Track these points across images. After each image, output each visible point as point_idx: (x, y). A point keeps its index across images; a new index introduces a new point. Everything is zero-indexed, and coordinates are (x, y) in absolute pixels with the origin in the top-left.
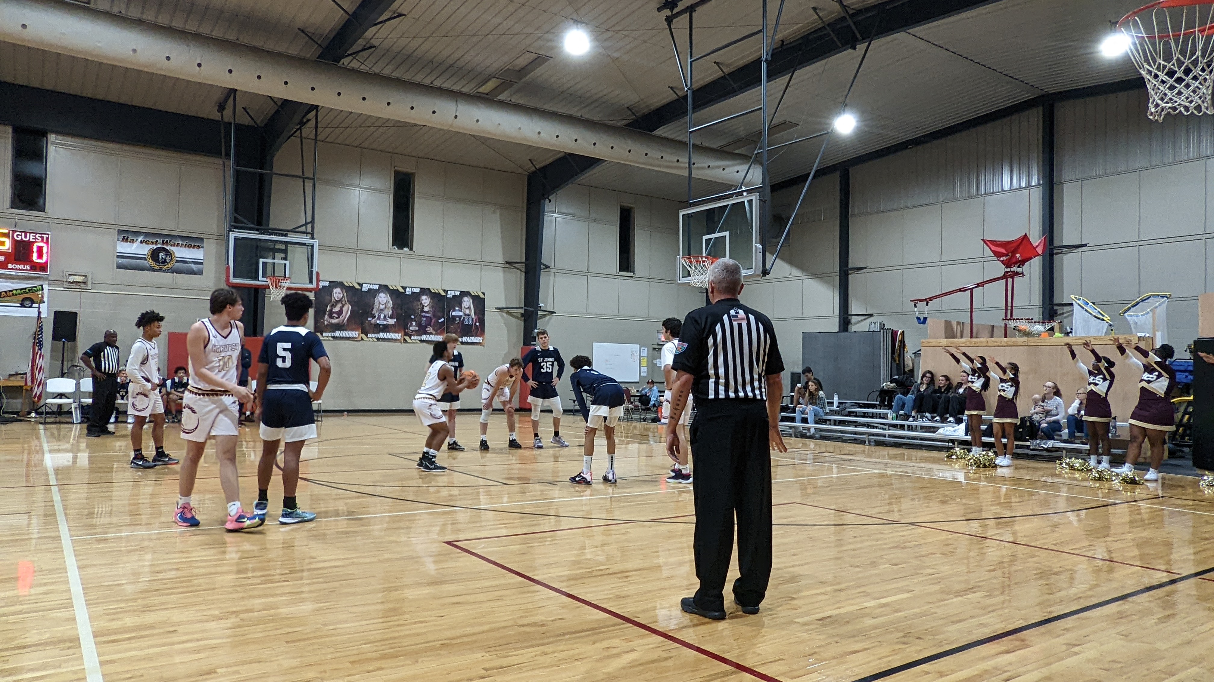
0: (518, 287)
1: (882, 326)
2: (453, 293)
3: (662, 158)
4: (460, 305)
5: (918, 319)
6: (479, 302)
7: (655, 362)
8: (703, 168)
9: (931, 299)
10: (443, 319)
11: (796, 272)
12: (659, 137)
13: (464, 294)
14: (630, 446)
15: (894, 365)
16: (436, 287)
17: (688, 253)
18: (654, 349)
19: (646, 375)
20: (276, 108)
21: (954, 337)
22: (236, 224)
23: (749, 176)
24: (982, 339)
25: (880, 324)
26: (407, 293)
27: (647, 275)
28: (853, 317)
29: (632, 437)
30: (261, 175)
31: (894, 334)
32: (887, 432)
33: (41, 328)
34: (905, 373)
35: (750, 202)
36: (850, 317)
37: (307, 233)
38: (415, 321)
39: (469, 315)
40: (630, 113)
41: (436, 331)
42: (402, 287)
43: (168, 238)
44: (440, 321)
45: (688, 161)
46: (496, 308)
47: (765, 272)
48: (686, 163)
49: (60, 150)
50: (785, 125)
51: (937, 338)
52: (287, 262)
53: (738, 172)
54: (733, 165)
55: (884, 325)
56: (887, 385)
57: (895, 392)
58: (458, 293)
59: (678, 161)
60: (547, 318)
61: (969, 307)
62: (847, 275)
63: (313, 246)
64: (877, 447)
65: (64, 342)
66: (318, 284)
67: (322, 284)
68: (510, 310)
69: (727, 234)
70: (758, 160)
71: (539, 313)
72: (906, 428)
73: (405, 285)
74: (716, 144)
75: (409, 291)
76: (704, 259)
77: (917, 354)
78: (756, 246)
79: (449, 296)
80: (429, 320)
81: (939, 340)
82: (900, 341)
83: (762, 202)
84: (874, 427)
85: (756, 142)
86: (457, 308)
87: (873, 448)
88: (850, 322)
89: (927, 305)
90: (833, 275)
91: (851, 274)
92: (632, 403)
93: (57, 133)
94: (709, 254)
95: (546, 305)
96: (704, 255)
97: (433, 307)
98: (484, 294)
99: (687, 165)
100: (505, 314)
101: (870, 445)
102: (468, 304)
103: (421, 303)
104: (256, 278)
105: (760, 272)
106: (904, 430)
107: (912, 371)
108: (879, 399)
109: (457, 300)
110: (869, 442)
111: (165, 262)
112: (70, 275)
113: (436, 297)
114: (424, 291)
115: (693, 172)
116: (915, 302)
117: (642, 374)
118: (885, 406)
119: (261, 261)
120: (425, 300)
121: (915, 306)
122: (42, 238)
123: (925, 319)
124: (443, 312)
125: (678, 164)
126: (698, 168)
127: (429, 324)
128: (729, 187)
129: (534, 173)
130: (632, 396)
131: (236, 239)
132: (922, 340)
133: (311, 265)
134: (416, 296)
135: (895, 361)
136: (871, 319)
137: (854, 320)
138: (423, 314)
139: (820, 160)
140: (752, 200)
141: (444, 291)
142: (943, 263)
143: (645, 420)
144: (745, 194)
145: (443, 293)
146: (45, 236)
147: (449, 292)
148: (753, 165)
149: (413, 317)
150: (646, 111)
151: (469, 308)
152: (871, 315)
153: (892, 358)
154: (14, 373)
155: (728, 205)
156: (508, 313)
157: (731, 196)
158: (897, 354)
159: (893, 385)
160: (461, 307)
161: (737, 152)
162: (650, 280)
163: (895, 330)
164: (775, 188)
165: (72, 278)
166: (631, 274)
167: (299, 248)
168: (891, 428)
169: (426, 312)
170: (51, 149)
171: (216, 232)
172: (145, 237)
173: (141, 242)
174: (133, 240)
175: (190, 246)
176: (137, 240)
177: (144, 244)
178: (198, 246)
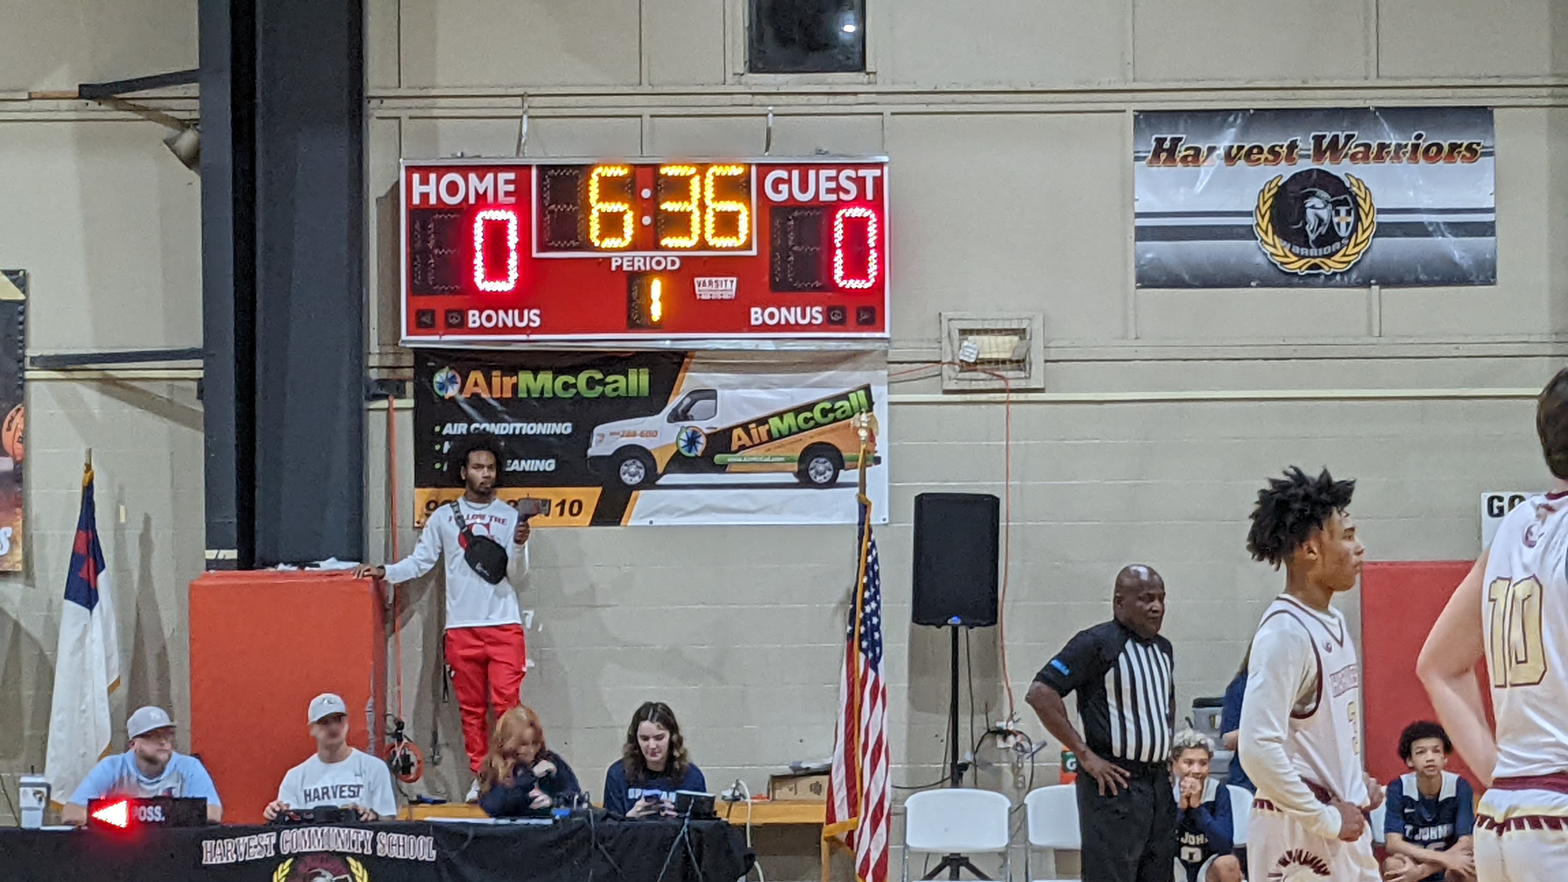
33: (871, 571)
65: (955, 630)
111: (1329, 236)
112: (965, 333)
122: (862, 183)
146: (869, 175)
154: (786, 770)
165: (971, 349)
171: (1547, 68)
172: (1245, 130)
173: (1230, 158)
174: (1198, 151)
175: (1434, 153)
176: (1211, 150)
177: (1241, 163)
178: (1469, 148)
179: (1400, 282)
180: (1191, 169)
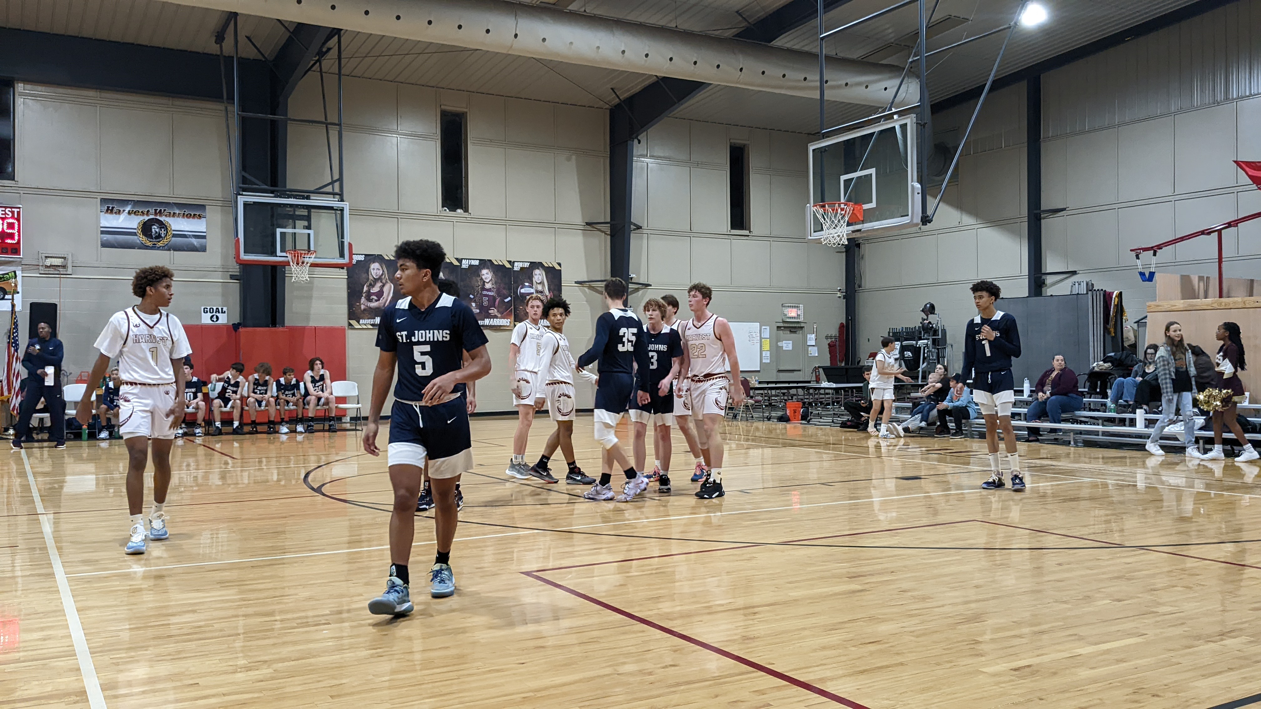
0: (603, 252)
1: (1090, 288)
2: (521, 265)
3: (784, 76)
4: (530, 279)
5: (1142, 274)
6: (554, 275)
7: (780, 344)
8: (839, 87)
9: (1160, 247)
10: (509, 298)
11: (968, 220)
12: (780, 49)
13: (535, 265)
14: (751, 451)
15: (1108, 338)
16: (499, 258)
17: (822, 199)
18: (778, 327)
19: (769, 361)
20: (288, 34)
21: (1195, 296)
22: (245, 186)
23: (902, 95)
24: (1236, 299)
25: (1087, 284)
26: (464, 266)
27: (767, 233)
28: (1048, 277)
29: (753, 440)
30: (273, 122)
31: (1107, 297)
32: (1100, 428)
33: (16, 325)
34: (1123, 348)
35: (904, 127)
36: (1044, 277)
37: (334, 194)
38: (475, 302)
39: (541, 292)
40: (741, 19)
41: (502, 313)
42: (457, 259)
43: (162, 206)
44: (506, 300)
45: (818, 78)
46: (576, 282)
47: (926, 220)
48: (817, 81)
49: (29, 102)
50: (949, 22)
51: (1171, 299)
52: (311, 232)
53: (886, 89)
54: (880, 80)
55: (1093, 285)
56: (1099, 365)
57: (1110, 374)
58: (527, 265)
59: (805, 79)
60: (641, 292)
61: (1216, 255)
62: (1040, 220)
63: (342, 210)
64: (1086, 449)
66: (351, 258)
67: (356, 258)
68: (594, 284)
69: (872, 171)
70: (913, 72)
71: (631, 286)
72: (1127, 423)
73: (460, 257)
74: (856, 54)
75: (465, 264)
76: (842, 206)
77: (1141, 323)
78: (912, 186)
79: (516, 269)
80: (492, 300)
81: (1172, 302)
82: (1116, 306)
83: (921, 125)
84: (1081, 422)
85: (909, 48)
86: (527, 284)
87: (1082, 450)
88: (1044, 283)
89: (1155, 254)
90: (1018, 220)
91: (1044, 218)
92: (752, 397)
93: (26, 81)
94: (849, 200)
95: (638, 274)
96: (842, 200)
97: (496, 283)
98: (559, 264)
99: (818, 84)
100: (586, 289)
101: (1077, 446)
102: (540, 279)
103: (482, 279)
104: (273, 253)
105: (918, 219)
106: (1125, 425)
107: (1134, 346)
108: (1088, 384)
109: (527, 273)
110: (1076, 442)
111: (159, 236)
112: (46, 257)
113: (499, 270)
114: (485, 263)
115: (826, 92)
116: (1137, 253)
117: (764, 361)
118: (1097, 393)
119: (279, 231)
120: (487, 275)
121: (1137, 257)
122: (13, 212)
123: (1152, 274)
124: (510, 289)
125: (804, 84)
126: (833, 87)
127: (492, 304)
128: (875, 110)
129: (618, 104)
130: (752, 389)
131: (246, 205)
132: (1148, 304)
133: (341, 234)
134: (474, 270)
135: (1109, 333)
136: (1075, 278)
137: (1049, 280)
138: (485, 292)
139: (999, 66)
140: (906, 124)
141: (510, 262)
142: (1177, 197)
143: (769, 419)
144: (895, 117)
145: (508, 266)
146: (16, 210)
147: (516, 264)
148: (906, 79)
149: (471, 296)
150: (762, 14)
151: (541, 283)
152: (1074, 273)
153: (1106, 330)
155: (873, 134)
156: (591, 288)
157: (878, 120)
158: (1112, 323)
159: (1107, 365)
160: (531, 282)
161: (884, 62)
162: (771, 239)
163: (1108, 290)
164: (937, 108)
165: (49, 262)
166: (745, 232)
167: (324, 214)
168: (1105, 423)
169: (489, 290)
170: (19, 101)
171: (220, 196)
172: (133, 207)
173: (129, 213)
174: (120, 211)
175: (189, 216)
176: (124, 211)
177: (133, 215)
178: (199, 215)
179: (179, 250)
180: (118, 216)
